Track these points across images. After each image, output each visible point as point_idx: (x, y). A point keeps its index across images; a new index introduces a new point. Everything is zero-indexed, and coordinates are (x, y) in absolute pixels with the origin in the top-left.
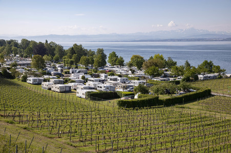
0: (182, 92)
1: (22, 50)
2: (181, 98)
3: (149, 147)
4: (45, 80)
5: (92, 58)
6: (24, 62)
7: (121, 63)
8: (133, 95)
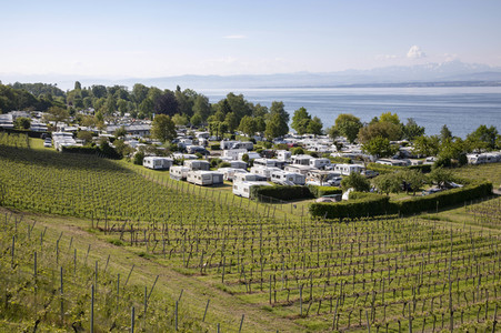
0: (434, 188)
1: (135, 104)
2: (433, 201)
3: (370, 297)
4: (176, 163)
6: (139, 128)
7: (317, 130)
8: (340, 192)
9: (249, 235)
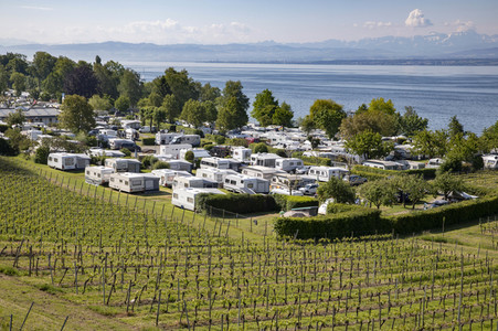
0: (440, 199)
1: (36, 79)
2: (438, 216)
4: (94, 161)
5: (212, 106)
6: (42, 113)
8: (316, 204)
9: (194, 261)
